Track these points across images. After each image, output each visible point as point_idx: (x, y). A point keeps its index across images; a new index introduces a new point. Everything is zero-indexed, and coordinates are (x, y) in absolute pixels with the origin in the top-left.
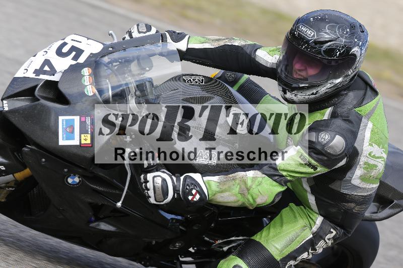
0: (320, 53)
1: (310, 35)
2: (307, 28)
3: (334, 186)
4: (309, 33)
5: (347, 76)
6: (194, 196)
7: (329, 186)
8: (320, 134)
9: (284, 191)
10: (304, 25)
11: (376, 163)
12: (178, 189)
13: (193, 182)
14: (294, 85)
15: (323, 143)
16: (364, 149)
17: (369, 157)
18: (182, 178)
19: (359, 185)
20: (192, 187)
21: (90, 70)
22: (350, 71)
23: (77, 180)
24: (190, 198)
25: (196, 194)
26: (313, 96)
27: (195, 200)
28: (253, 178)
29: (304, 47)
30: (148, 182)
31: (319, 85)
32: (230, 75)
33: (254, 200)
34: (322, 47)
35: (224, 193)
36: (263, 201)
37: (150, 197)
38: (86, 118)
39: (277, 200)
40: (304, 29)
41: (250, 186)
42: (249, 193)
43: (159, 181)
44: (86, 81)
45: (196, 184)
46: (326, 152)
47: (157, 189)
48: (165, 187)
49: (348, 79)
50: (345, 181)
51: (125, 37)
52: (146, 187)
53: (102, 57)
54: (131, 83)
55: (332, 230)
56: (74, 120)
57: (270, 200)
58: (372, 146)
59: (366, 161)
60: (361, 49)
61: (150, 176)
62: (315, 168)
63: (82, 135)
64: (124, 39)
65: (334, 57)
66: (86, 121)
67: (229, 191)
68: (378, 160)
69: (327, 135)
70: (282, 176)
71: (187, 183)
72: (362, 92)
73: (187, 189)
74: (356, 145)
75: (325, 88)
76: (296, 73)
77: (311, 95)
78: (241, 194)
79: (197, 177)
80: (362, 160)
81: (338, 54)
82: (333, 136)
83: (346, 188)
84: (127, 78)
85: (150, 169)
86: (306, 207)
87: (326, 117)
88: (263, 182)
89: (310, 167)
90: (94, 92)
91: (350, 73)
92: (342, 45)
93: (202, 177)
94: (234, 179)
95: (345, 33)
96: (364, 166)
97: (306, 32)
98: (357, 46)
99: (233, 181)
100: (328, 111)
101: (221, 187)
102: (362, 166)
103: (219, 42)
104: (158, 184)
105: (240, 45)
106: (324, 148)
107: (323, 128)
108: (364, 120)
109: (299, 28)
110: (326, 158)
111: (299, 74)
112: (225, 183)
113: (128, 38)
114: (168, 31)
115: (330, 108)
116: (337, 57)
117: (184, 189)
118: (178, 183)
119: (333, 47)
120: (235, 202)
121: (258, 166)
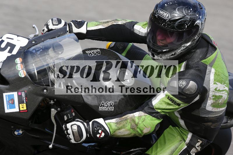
0: (173, 28)
1: (166, 16)
2: (163, 11)
3: (195, 113)
5: (194, 40)
6: (101, 134)
7: (192, 113)
8: (179, 82)
9: (161, 122)
10: (161, 10)
12: (89, 131)
13: (98, 125)
14: (159, 51)
15: (182, 88)
16: (211, 87)
17: (215, 91)
18: (91, 123)
19: (212, 111)
20: (98, 129)
21: (21, 60)
23: (21, 132)
24: (98, 136)
25: (101, 133)
26: (172, 56)
27: (101, 137)
28: (139, 117)
29: (163, 25)
30: (68, 129)
31: (176, 49)
32: (120, 45)
33: (142, 131)
34: (175, 24)
35: (121, 130)
36: (148, 131)
37: (71, 139)
38: (21, 93)
39: (157, 129)
40: (161, 12)
42: (137, 127)
43: (75, 128)
44: (19, 68)
45: (101, 126)
47: (75, 133)
48: (80, 131)
49: (195, 42)
50: (201, 109)
52: (67, 132)
53: (28, 48)
55: (199, 140)
56: (13, 94)
57: (152, 129)
58: (216, 84)
59: (213, 94)
60: (202, 21)
61: (69, 125)
62: (179, 105)
64: (43, 30)
66: (22, 95)
67: (124, 128)
68: (222, 92)
69: (184, 82)
71: (94, 126)
72: (205, 49)
73: (95, 130)
74: (204, 85)
75: (180, 50)
76: (159, 42)
77: (171, 55)
78: (132, 129)
79: (101, 121)
80: (211, 94)
82: (188, 82)
83: (203, 113)
84: (47, 60)
85: (69, 121)
86: (180, 127)
87: (182, 69)
88: (146, 118)
89: (175, 104)
90: (25, 75)
91: (196, 38)
92: (188, 20)
93: (105, 120)
94: (126, 119)
95: (189, 12)
96: (213, 98)
97: (163, 14)
98: (198, 19)
99: (126, 121)
100: (184, 64)
101: (118, 126)
102: (211, 98)
103: (108, 24)
104: (75, 130)
105: (122, 23)
106: (183, 91)
107: (181, 77)
108: (208, 67)
109: (158, 12)
110: (185, 97)
111: (161, 43)
112: (120, 123)
113: (46, 30)
114: (72, 21)
115: (184, 62)
116: (185, 29)
117: (93, 130)
118: (88, 127)
119: (182, 22)
120: (129, 135)
121: (141, 108)
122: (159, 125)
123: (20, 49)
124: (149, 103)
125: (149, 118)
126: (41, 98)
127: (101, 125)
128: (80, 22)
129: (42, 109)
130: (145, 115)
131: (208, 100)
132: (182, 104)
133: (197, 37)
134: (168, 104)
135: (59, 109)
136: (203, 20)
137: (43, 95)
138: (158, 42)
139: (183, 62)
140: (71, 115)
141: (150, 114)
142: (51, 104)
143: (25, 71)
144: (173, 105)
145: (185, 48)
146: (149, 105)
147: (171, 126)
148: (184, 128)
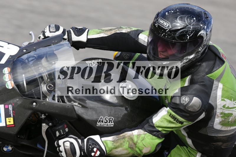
0: (174, 39)
1: (166, 26)
2: (164, 20)
4: (166, 24)
5: (198, 52)
6: (96, 153)
7: (199, 132)
8: (182, 98)
9: (162, 142)
10: (161, 19)
11: (230, 112)
12: (83, 149)
13: (94, 143)
15: (184, 104)
16: (218, 104)
17: (223, 108)
18: (86, 140)
19: (221, 129)
20: (93, 147)
21: (9, 69)
22: (200, 49)
23: (10, 148)
24: (93, 154)
25: (97, 151)
27: (96, 155)
28: (138, 135)
29: (162, 35)
30: (60, 146)
32: (126, 55)
33: (141, 151)
34: (176, 34)
35: (118, 149)
36: (148, 151)
38: (8, 106)
39: (158, 149)
40: (162, 22)
41: (136, 142)
42: (136, 147)
43: (68, 145)
44: (6, 78)
46: (187, 110)
47: (67, 151)
48: (73, 149)
49: (200, 54)
50: (208, 128)
51: (40, 37)
52: (59, 150)
53: (18, 57)
54: (43, 73)
57: (153, 149)
58: (224, 100)
59: (221, 112)
60: (207, 31)
61: (61, 142)
62: (181, 123)
63: (7, 119)
64: (39, 38)
65: (186, 40)
66: (9, 108)
67: (122, 147)
69: (187, 98)
70: (158, 131)
71: (89, 144)
73: (89, 148)
74: (210, 102)
75: (182, 63)
78: (130, 148)
79: (96, 138)
80: (218, 111)
81: (188, 38)
82: (191, 98)
83: (211, 132)
84: (40, 70)
85: (61, 137)
86: (188, 147)
87: (186, 84)
88: (146, 137)
89: (178, 122)
90: (13, 86)
91: (200, 50)
92: (191, 30)
93: (101, 138)
94: (124, 138)
95: (192, 21)
96: (221, 115)
97: (163, 24)
98: (203, 30)
99: (124, 139)
100: (188, 78)
101: (115, 144)
102: (219, 115)
103: (111, 32)
104: (68, 147)
105: (126, 32)
106: (185, 108)
107: (184, 93)
108: (215, 82)
109: (158, 21)
110: (188, 115)
111: (163, 55)
112: (118, 141)
113: (42, 37)
114: (72, 28)
115: (189, 76)
116: (187, 40)
117: (88, 148)
118: (83, 144)
119: (184, 33)
120: (127, 154)
121: (141, 126)
122: (161, 144)
123: (9, 58)
124: (150, 120)
125: (149, 137)
126: (29, 112)
127: (96, 143)
128: (80, 29)
129: (33, 124)
130: (144, 134)
131: (216, 118)
132: (185, 122)
133: (201, 48)
134: (170, 122)
135: (50, 124)
136: (209, 31)
137: (32, 109)
138: (160, 54)
139: (187, 76)
140: (64, 131)
141: (151, 132)
142: (42, 118)
143: (13, 82)
144: (175, 123)
145: (188, 60)
146: (149, 123)
147: (178, 146)
148: (193, 148)
